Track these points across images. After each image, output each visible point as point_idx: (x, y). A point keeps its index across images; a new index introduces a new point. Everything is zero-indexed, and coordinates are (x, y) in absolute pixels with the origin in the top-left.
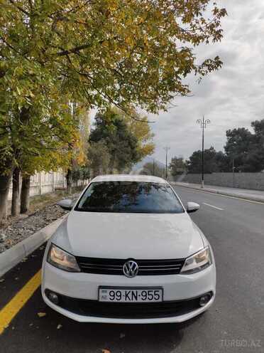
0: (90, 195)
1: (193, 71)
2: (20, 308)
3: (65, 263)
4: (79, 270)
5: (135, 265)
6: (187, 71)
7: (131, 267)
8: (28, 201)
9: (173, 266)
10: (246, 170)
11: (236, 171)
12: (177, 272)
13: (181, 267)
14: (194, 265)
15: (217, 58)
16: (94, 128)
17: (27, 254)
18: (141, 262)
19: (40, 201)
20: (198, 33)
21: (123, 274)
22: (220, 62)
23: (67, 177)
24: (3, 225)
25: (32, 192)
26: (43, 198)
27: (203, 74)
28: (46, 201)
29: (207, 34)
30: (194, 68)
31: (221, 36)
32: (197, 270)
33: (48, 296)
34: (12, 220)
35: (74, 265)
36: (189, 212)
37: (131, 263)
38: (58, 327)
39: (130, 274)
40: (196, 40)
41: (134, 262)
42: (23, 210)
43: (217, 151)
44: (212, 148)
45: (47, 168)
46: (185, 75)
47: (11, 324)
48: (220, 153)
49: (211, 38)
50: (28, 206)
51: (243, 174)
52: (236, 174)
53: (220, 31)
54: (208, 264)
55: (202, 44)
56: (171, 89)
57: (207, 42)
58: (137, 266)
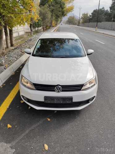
0: (39, 47)
2: (13, 98)
4: (35, 89)
7: (58, 89)
8: (14, 40)
11: (114, 21)
12: (80, 90)
14: (88, 86)
18: (63, 86)
19: (20, 39)
24: (4, 53)
25: (15, 35)
26: (21, 37)
28: (22, 39)
33: (23, 97)
34: (8, 50)
37: (58, 87)
38: (29, 108)
39: (58, 92)
41: (60, 86)
42: (12, 45)
44: (103, 8)
45: (20, 24)
47: (10, 106)
50: (14, 43)
54: (95, 85)
58: (61, 88)
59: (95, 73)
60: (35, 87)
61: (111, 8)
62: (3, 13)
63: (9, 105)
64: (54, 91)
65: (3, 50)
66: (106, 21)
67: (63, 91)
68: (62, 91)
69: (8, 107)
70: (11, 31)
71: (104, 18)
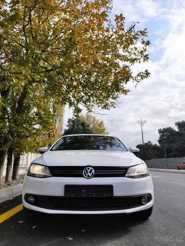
1: (131, 80)
2: (5, 219)
5: (91, 170)
6: (127, 80)
7: (89, 171)
10: (175, 156)
11: (168, 157)
12: (123, 175)
13: (126, 172)
15: (146, 71)
20: (133, 56)
21: (83, 177)
22: (149, 73)
25: (21, 172)
27: (138, 82)
29: (139, 57)
30: (132, 77)
31: (148, 58)
32: (138, 177)
37: (89, 169)
40: (133, 61)
41: (91, 168)
42: (14, 177)
43: (153, 144)
44: (149, 142)
46: (126, 83)
48: (156, 145)
49: (142, 60)
51: (173, 159)
52: (167, 159)
53: (147, 55)
54: (146, 175)
55: (136, 63)
57: (140, 62)
58: (93, 170)
61: (160, 141)
64: (81, 176)
66: (157, 158)
67: (96, 176)
68: (94, 177)
70: (17, 160)
71: (153, 153)
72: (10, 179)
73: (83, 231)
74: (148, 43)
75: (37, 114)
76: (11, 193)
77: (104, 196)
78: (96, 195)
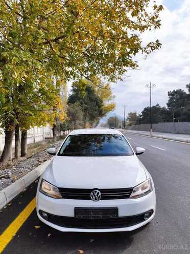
0: (68, 144)
1: (140, 51)
2: (23, 223)
3: (52, 192)
4: (61, 197)
5: (98, 193)
6: (136, 51)
7: (96, 194)
8: (26, 148)
9: (125, 193)
11: (176, 121)
12: (128, 197)
13: (130, 194)
14: (140, 192)
15: (157, 41)
16: (71, 93)
17: (27, 186)
18: (102, 191)
19: (35, 147)
20: (144, 24)
22: (160, 44)
23: (53, 130)
24: (10, 165)
25: (29, 141)
26: (37, 145)
27: (148, 53)
28: (39, 147)
29: (150, 24)
30: (141, 49)
31: (160, 25)
32: (142, 195)
33: (41, 215)
34: (16, 161)
35: (58, 194)
36: (137, 154)
37: (96, 192)
38: (49, 235)
39: (96, 199)
40: (142, 28)
41: (98, 191)
42: (23, 154)
43: (162, 107)
44: (158, 105)
46: (134, 54)
47: (18, 234)
48: (164, 108)
49: (153, 26)
50: (26, 151)
51: (181, 123)
53: (159, 21)
54: (149, 191)
55: (146, 31)
56: (124, 65)
57: (150, 29)
58: (100, 194)
59: (149, 176)
60: (62, 194)
61: (168, 105)
62: (18, 109)
63: (16, 232)
64: (89, 198)
65: (9, 160)
67: (102, 198)
69: (14, 235)
72: (19, 154)
73: (92, 240)
74: (161, 8)
75: (40, 90)
76: (24, 185)
77: (110, 217)
78: (103, 217)
